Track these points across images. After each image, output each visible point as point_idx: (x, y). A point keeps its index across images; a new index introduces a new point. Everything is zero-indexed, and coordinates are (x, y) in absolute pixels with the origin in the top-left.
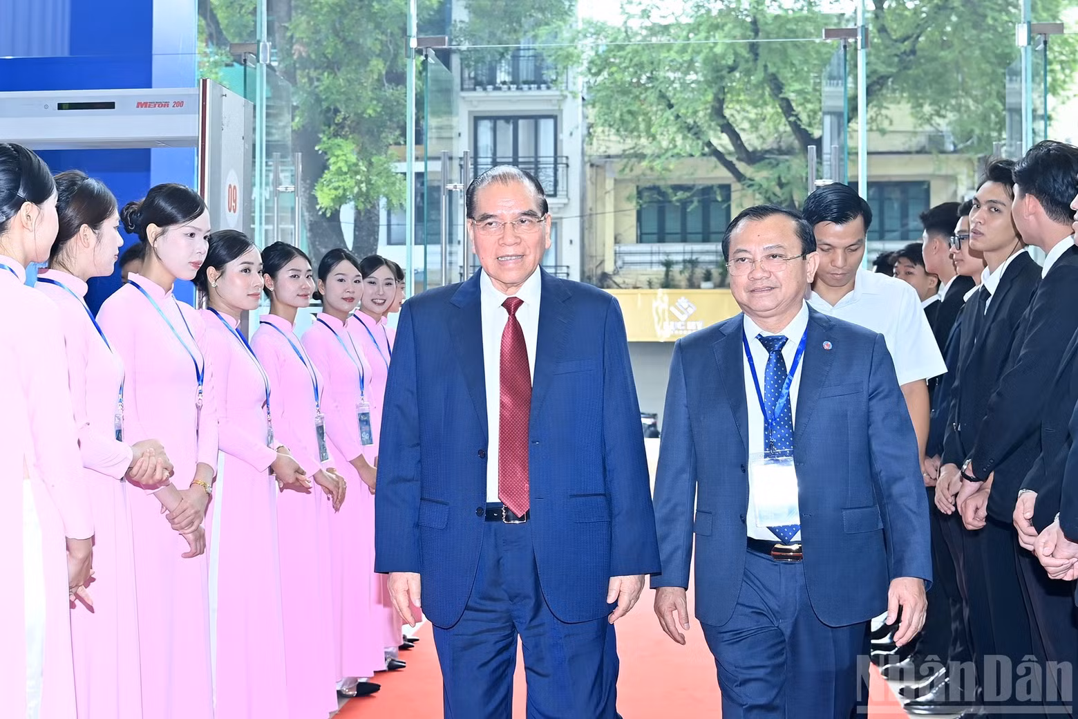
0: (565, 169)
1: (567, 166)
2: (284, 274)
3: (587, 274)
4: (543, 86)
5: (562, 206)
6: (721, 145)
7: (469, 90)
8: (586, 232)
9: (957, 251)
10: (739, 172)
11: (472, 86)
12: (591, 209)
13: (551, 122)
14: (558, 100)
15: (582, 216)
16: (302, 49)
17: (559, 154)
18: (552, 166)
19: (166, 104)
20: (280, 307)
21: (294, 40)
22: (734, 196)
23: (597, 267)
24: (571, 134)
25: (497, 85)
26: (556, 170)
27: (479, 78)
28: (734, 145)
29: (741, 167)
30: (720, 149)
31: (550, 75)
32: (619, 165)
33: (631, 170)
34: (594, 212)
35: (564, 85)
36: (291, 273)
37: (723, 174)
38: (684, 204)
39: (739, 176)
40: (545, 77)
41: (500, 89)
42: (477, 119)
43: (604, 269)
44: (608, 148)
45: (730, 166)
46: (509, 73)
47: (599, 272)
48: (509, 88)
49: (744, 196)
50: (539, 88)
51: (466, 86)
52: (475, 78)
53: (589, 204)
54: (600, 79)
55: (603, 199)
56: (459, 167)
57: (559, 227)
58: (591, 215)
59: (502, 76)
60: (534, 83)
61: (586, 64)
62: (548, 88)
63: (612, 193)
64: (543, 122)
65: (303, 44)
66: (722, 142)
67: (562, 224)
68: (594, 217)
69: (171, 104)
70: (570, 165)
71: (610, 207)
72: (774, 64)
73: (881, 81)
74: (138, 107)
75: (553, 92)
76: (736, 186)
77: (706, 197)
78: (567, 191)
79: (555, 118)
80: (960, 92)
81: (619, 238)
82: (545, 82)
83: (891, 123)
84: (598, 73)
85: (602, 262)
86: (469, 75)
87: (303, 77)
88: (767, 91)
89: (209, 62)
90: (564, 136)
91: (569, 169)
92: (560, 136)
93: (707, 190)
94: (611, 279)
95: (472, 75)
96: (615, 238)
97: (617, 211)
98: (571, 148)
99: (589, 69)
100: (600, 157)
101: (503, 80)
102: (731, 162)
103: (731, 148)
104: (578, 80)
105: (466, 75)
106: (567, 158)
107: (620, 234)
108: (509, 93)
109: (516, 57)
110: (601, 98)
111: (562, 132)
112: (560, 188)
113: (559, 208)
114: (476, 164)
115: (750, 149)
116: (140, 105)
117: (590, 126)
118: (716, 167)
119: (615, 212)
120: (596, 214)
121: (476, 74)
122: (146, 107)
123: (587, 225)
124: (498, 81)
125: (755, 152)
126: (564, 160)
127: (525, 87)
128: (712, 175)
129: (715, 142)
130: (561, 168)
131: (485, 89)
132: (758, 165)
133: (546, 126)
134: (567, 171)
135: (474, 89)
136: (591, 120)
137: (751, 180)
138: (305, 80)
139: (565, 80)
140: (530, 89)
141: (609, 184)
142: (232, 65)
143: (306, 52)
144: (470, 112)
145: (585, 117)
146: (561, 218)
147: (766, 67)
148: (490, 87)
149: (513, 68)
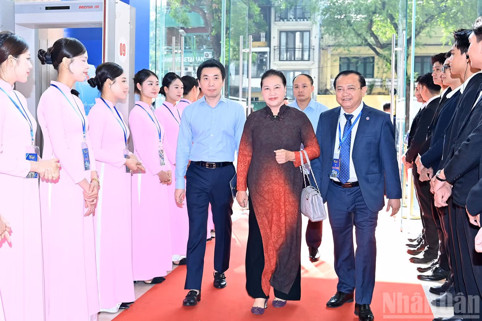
0: (313, 51)
1: (314, 49)
2: (146, 83)
3: (320, 89)
4: (305, 20)
5: (311, 64)
6: (371, 41)
7: (278, 21)
8: (320, 74)
9: (444, 74)
10: (377, 52)
11: (279, 20)
12: (322, 65)
13: (308, 33)
14: (311, 25)
15: (319, 68)
16: (216, 5)
17: (311, 45)
18: (308, 49)
19: (91, 7)
20: (144, 98)
21: (213, 2)
22: (376, 61)
23: (324, 87)
24: (315, 37)
25: (288, 19)
26: (309, 51)
27: (282, 17)
28: (375, 41)
29: (378, 50)
30: (370, 43)
31: (307, 15)
32: (332, 48)
33: (337, 50)
34: (323, 66)
35: (313, 19)
36: (149, 83)
37: (372, 52)
38: (357, 63)
39: (377, 53)
40: (306, 16)
41: (289, 21)
42: (281, 32)
43: (326, 87)
44: (328, 42)
45: (374, 50)
46: (293, 15)
47: (325, 88)
48: (293, 21)
49: (379, 60)
50: (304, 20)
51: (277, 20)
52: (280, 17)
53: (322, 63)
54: (327, 16)
55: (327, 62)
56: (273, 50)
57: (310, 72)
58: (322, 68)
59: (291, 16)
60: (302, 18)
61: (321, 11)
62: (307, 20)
63: (330, 59)
64: (305, 33)
65: (216, 4)
66: (371, 40)
67: (311, 70)
68: (323, 68)
69: (94, 7)
70: (315, 49)
71: (329, 65)
72: (391, 10)
73: (432, 17)
74: (79, 8)
75: (309, 22)
76: (376, 57)
77: (365, 61)
78: (313, 59)
79: (309, 31)
80: (463, 22)
81: (332, 76)
82: (306, 18)
83: (436, 33)
84: (325, 15)
85: (326, 85)
86: (278, 15)
87: (216, 16)
88: (389, 20)
89: (182, 10)
90: (312, 38)
91: (315, 50)
92: (311, 38)
93: (365, 59)
94: (329, 91)
95: (279, 15)
96: (331, 76)
97: (332, 66)
98: (315, 42)
99: (322, 13)
100: (326, 46)
101: (290, 17)
102: (374, 48)
103: (375, 43)
104: (318, 18)
105: (277, 16)
106: (314, 46)
107: (333, 75)
108: (292, 22)
109: (295, 9)
110: (326, 24)
111: (312, 37)
112: (311, 57)
113: (311, 65)
114: (280, 48)
115: (382, 44)
116: (80, 7)
117: (323, 35)
118: (369, 49)
119: (331, 66)
120: (324, 67)
121: (281, 15)
122: (83, 8)
123: (320, 72)
124: (289, 18)
125: (384, 44)
126: (313, 47)
127: (299, 20)
128: (368, 53)
129: (369, 41)
130: (311, 50)
131: (284, 21)
132: (384, 49)
133: (306, 35)
134: (314, 51)
135: (280, 21)
136: (323, 32)
137: (381, 54)
138: (217, 17)
139: (313, 17)
140: (300, 21)
141: (329, 56)
142: (191, 12)
143: (218, 7)
144: (278, 29)
145: (320, 31)
146: (311, 69)
147: (387, 11)
148: (285, 20)
149: (294, 13)
